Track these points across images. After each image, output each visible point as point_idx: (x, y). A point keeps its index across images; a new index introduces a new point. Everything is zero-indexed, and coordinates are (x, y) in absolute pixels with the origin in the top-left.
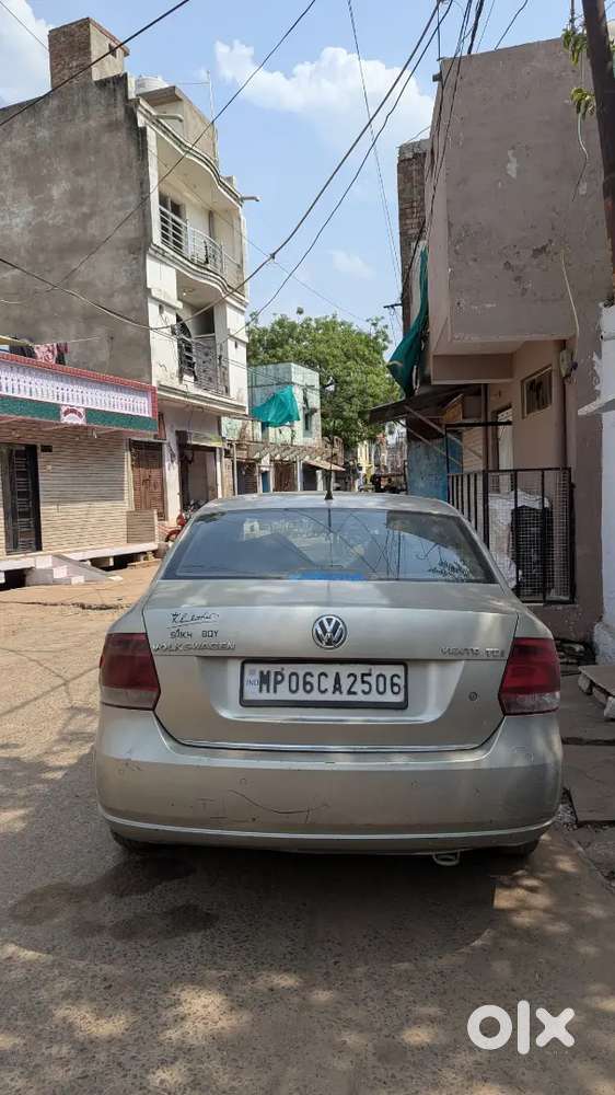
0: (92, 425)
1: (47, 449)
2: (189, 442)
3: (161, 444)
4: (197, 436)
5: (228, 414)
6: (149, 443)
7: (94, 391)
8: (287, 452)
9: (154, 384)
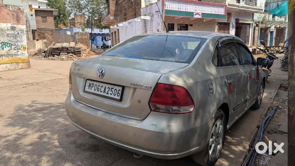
0: (204, 18)
1: (191, 25)
2: (239, 22)
3: (229, 23)
4: (243, 20)
5: (256, 12)
6: (225, 23)
7: (205, 8)
8: (282, 24)
9: (227, 4)
